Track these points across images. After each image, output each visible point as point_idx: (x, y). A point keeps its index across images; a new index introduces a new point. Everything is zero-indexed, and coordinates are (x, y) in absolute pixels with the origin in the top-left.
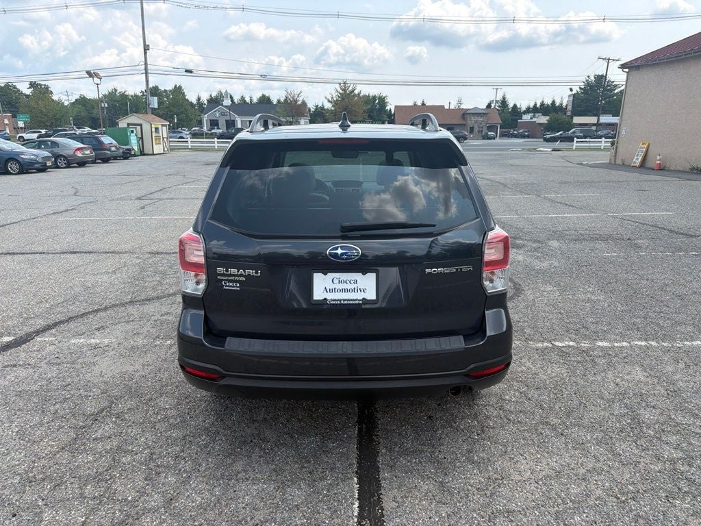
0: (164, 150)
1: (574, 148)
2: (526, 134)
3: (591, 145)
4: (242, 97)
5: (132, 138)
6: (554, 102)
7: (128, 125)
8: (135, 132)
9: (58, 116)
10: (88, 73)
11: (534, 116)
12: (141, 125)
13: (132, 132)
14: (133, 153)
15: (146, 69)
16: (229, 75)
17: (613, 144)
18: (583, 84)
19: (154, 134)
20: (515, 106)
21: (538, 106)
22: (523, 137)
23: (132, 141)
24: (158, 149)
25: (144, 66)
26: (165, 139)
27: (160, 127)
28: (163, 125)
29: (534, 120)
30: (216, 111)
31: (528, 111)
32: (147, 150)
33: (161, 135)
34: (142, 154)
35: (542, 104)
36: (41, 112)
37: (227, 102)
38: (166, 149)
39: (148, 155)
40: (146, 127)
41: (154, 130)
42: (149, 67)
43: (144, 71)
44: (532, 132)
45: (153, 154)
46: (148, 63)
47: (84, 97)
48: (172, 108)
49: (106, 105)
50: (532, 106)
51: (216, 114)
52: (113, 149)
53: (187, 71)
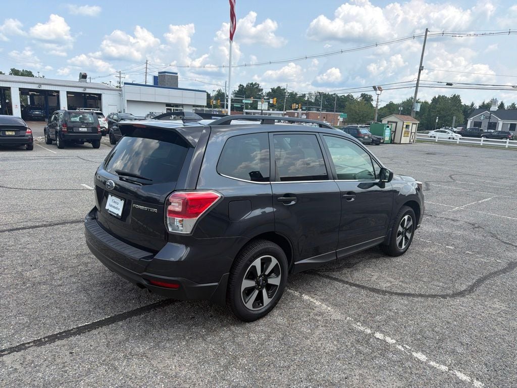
0: (410, 141)
4: (513, 104)
5: (386, 131)
7: (388, 122)
8: (390, 127)
9: (365, 115)
10: (374, 88)
12: (396, 123)
13: (388, 127)
14: (382, 141)
15: (417, 84)
16: (495, 87)
19: (404, 130)
23: (386, 134)
24: (405, 140)
25: (416, 82)
26: (413, 134)
27: (411, 125)
28: (413, 124)
30: (481, 115)
32: (396, 140)
33: (410, 130)
34: (392, 142)
36: (356, 112)
37: (494, 108)
38: (412, 141)
39: (396, 143)
40: (400, 124)
41: (405, 126)
42: (420, 82)
43: (416, 85)
45: (400, 143)
46: (420, 79)
47: (392, 103)
48: (441, 112)
49: (402, 109)
51: (481, 117)
52: (366, 137)
53: (448, 84)
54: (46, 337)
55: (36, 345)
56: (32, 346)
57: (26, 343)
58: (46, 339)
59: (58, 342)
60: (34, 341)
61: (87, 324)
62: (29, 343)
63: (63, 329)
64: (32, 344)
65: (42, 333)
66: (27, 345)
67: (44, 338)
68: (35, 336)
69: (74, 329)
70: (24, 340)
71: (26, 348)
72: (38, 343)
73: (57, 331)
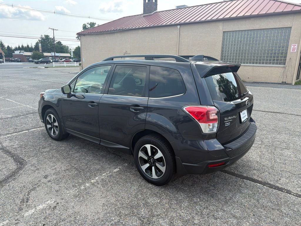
1: (54, 66)
2: (19, 60)
3: (61, 65)
6: (28, 46)
11: (21, 52)
17: (80, 64)
18: (40, 38)
20: (8, 47)
21: (21, 47)
22: (18, 62)
29: (21, 53)
31: (16, 49)
35: (22, 46)
44: (22, 59)
50: (17, 47)
54: (283, 192)
55: (291, 192)
56: (293, 193)
57: (295, 196)
58: (284, 191)
59: (280, 186)
60: (290, 194)
61: (258, 184)
62: (293, 195)
63: (271, 190)
64: (293, 194)
65: (283, 195)
66: (295, 195)
67: (284, 192)
68: (287, 196)
69: (266, 186)
70: (294, 198)
71: (297, 194)
72: (289, 192)
73: (275, 191)
